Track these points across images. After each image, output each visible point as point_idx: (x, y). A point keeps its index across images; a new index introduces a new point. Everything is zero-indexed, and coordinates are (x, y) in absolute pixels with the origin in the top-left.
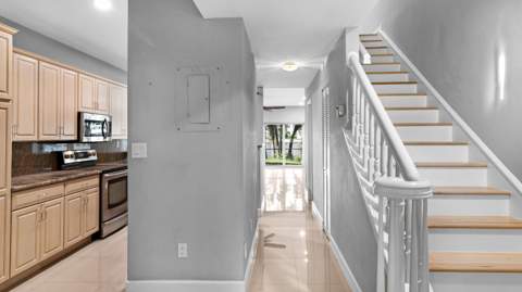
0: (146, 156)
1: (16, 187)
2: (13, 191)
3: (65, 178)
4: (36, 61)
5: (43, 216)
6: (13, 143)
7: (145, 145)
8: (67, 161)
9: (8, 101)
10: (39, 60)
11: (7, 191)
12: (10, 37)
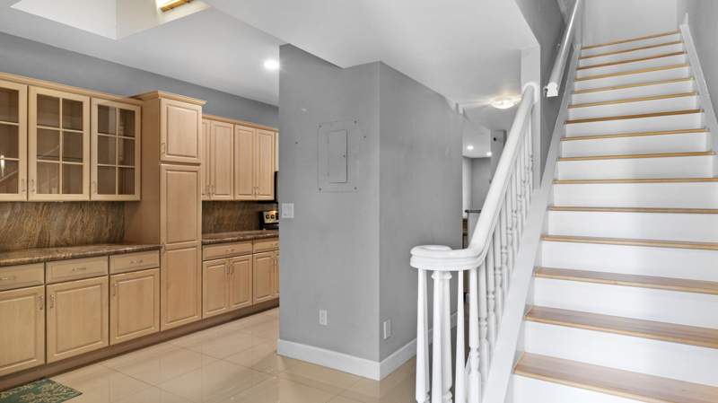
0: (292, 217)
1: (204, 241)
2: (203, 244)
3: (252, 237)
4: (232, 126)
5: (231, 271)
6: (204, 202)
7: (293, 205)
8: (267, 221)
9: (198, 164)
10: (235, 124)
11: (198, 242)
12: (200, 108)
